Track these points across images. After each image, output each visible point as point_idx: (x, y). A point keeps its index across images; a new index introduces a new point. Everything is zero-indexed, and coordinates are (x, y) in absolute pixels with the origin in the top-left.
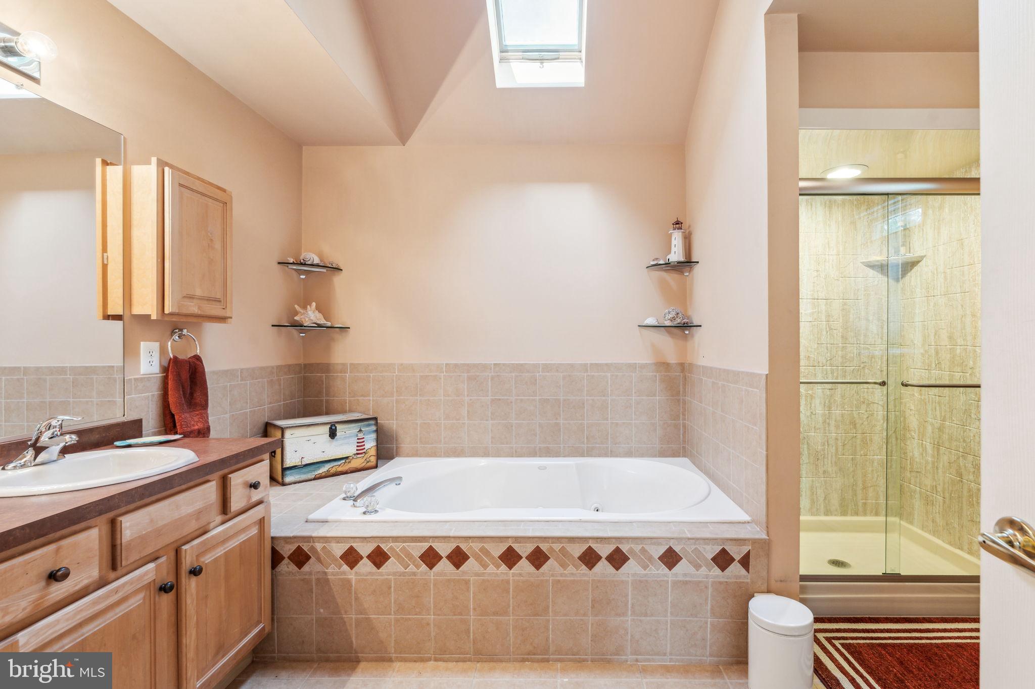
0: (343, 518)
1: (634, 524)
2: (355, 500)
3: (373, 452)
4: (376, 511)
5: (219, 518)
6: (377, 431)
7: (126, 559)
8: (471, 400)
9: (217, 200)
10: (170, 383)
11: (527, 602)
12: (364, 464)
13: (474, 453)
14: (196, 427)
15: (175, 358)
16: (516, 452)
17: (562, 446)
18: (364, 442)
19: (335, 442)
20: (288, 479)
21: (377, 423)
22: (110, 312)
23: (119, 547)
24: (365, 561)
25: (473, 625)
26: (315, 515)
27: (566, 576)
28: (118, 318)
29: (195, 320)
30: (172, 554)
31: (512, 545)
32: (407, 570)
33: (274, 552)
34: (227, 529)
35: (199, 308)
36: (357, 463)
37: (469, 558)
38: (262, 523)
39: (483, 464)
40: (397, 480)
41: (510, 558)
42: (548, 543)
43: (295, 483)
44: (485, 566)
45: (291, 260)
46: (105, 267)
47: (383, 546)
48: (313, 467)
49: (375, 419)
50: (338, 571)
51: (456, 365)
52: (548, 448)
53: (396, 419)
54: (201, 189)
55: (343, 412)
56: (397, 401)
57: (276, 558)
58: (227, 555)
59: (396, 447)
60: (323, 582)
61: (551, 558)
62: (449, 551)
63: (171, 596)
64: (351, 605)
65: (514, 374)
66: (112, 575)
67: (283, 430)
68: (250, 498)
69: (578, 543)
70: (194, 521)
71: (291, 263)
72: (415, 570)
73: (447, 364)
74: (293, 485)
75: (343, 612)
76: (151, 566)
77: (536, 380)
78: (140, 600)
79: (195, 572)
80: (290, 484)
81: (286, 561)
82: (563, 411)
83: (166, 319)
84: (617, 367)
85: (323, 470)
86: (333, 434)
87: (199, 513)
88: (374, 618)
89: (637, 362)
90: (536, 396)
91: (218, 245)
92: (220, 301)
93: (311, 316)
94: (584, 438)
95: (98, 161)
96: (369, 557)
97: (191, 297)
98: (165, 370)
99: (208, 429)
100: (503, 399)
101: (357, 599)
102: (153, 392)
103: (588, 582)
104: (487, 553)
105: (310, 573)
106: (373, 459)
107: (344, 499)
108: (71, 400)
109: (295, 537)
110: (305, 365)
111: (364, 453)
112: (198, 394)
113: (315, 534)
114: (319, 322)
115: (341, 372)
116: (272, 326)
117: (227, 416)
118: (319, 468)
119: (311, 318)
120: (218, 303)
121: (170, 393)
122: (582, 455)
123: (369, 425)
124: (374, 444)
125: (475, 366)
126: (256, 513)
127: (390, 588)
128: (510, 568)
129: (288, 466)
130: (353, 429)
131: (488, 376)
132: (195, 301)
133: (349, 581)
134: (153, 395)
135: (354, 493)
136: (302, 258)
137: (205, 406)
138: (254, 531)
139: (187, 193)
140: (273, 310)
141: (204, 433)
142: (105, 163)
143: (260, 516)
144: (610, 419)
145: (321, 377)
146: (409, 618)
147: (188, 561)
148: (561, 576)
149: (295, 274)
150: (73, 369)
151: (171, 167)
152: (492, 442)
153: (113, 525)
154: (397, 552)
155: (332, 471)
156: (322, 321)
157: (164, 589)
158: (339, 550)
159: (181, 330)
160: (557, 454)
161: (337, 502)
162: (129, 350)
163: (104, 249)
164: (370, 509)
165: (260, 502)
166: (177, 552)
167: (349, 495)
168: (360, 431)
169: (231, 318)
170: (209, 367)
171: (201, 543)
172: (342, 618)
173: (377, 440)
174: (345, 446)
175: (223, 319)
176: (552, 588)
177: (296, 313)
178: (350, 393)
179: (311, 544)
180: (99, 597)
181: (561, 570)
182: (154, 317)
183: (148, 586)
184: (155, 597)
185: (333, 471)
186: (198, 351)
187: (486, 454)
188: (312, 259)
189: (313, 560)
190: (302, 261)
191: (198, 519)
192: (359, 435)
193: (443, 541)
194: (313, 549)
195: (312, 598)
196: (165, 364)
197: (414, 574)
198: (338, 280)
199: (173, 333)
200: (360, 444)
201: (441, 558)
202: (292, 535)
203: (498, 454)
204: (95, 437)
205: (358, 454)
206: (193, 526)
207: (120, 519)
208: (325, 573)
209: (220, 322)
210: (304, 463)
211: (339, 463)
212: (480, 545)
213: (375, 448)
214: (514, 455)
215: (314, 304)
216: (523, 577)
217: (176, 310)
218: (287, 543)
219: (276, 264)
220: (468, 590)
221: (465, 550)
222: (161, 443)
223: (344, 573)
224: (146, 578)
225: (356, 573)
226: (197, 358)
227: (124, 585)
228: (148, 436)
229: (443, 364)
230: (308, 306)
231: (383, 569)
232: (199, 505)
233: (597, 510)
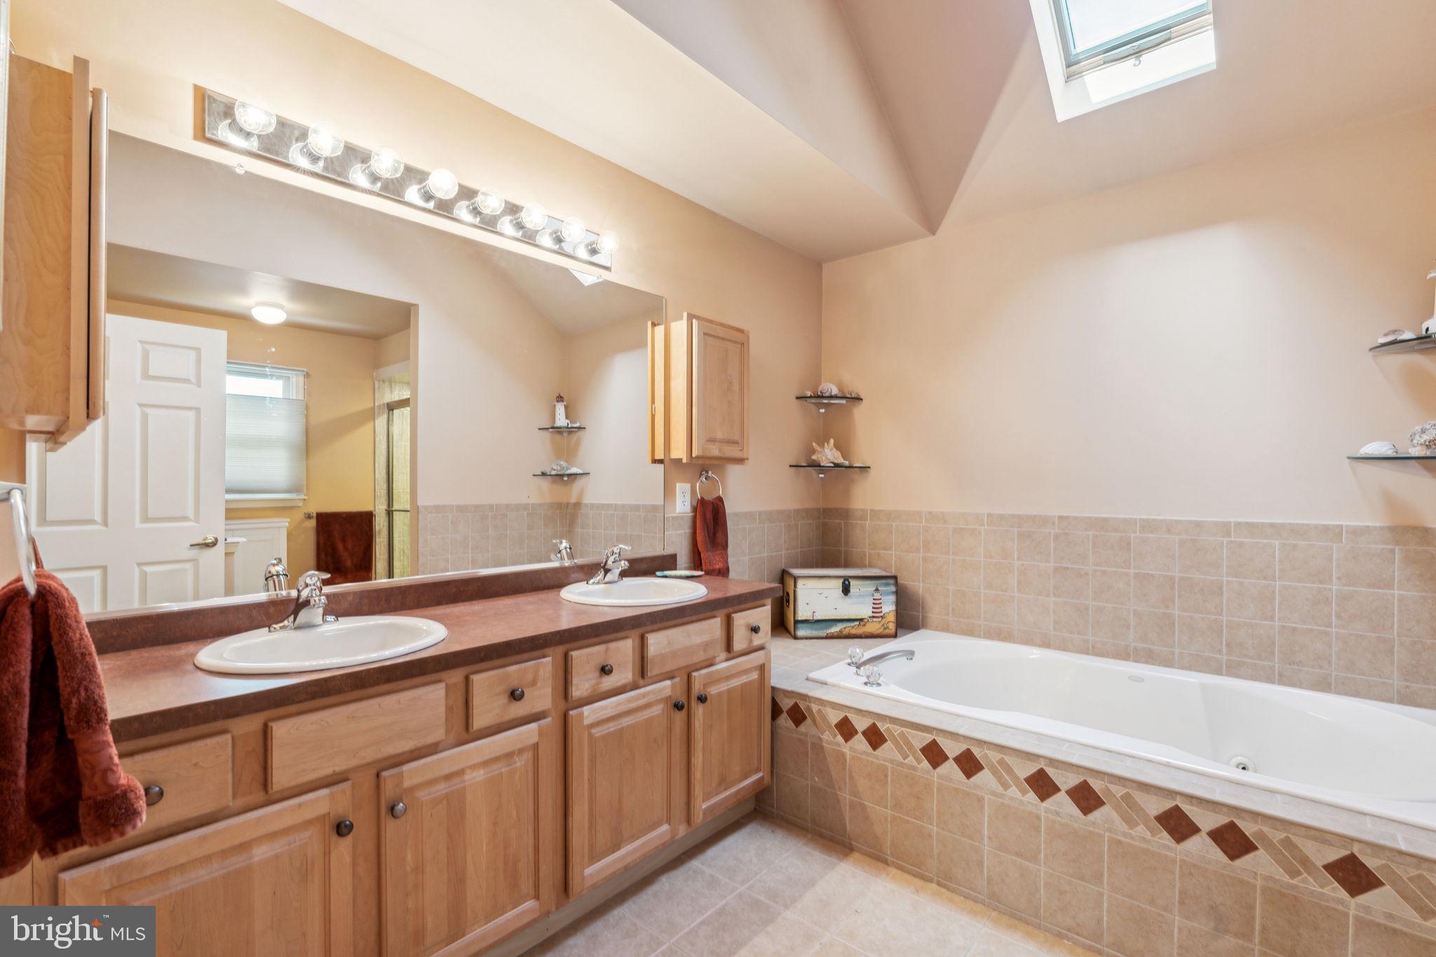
0: (842, 683)
1: (1278, 796)
2: (858, 667)
3: (892, 617)
4: (879, 685)
5: (723, 655)
6: (897, 593)
7: (653, 671)
8: (1023, 565)
9: (735, 342)
10: (698, 521)
11: (1067, 855)
12: (881, 630)
13: (1027, 641)
14: (717, 567)
15: (702, 498)
16: (1093, 647)
17: (1177, 651)
18: (881, 603)
19: (848, 600)
20: (800, 633)
21: (897, 582)
22: (657, 457)
23: (646, 660)
24: (860, 737)
25: (988, 859)
26: (815, 675)
27: (1132, 838)
28: (661, 461)
29: (716, 462)
30: (685, 677)
31: (1045, 768)
32: (906, 761)
33: (774, 703)
34: (730, 666)
35: (720, 450)
36: (873, 627)
37: (983, 768)
38: (762, 668)
39: (1034, 656)
40: (910, 654)
41: (1042, 784)
42: (1103, 780)
43: (806, 638)
44: (1006, 786)
45: (809, 394)
46: (653, 416)
47: (879, 725)
48: (824, 624)
49: (895, 578)
50: (832, 740)
51: (1002, 517)
52: (1150, 650)
53: (923, 581)
54: (721, 334)
55: (862, 566)
56: (925, 560)
57: (776, 711)
58: (729, 691)
59: (922, 616)
60: (818, 747)
61: (1107, 804)
62: (957, 752)
63: (683, 714)
64: (845, 783)
65: (1091, 533)
66: (641, 682)
67: (795, 579)
68: (751, 641)
69: (1156, 794)
70: (702, 652)
71: (809, 397)
72: (915, 764)
73: (989, 515)
74: (804, 641)
75: (837, 788)
76: (668, 683)
77: (1129, 544)
78: (659, 710)
79: (702, 699)
80: (802, 638)
81: (784, 715)
82: (1179, 596)
83: (694, 462)
84: (1298, 531)
85: (835, 629)
86: (846, 590)
87: (706, 646)
88: (870, 807)
89: (1344, 523)
90: (1129, 568)
91: (736, 387)
92: (738, 443)
93: (829, 455)
94: (1221, 644)
95: (649, 323)
96: (864, 733)
97: (712, 440)
98: (695, 509)
99: (728, 569)
100: (1072, 568)
101: (851, 778)
102: (686, 530)
103: (1174, 861)
104: (1009, 770)
105: (806, 735)
106: (892, 627)
107: (849, 664)
108: (643, 534)
109: (792, 692)
110: (824, 510)
111: (882, 617)
112: (719, 535)
113: (811, 694)
114: (836, 461)
115: (860, 520)
116: (790, 466)
117: (746, 558)
118: (831, 627)
119: (829, 457)
120: (736, 445)
121: (698, 532)
122: (1218, 672)
123: (887, 585)
124: (893, 608)
125: (1033, 518)
126: (756, 658)
127: (886, 776)
128: (1043, 798)
129: (800, 619)
130: (869, 587)
131: (1050, 533)
132: (716, 444)
133: (843, 755)
134: (685, 533)
135: (860, 659)
136: (820, 389)
137: (725, 546)
138: (755, 676)
139: (710, 340)
140: (791, 450)
141: (724, 572)
142: (654, 325)
143: (761, 662)
144: (1279, 619)
145: (840, 524)
146: (908, 821)
147: (697, 688)
148: (1125, 836)
149: (813, 408)
150: (645, 506)
151: (698, 318)
152: (1055, 629)
153: (643, 639)
154: (895, 736)
155: (844, 633)
156: (840, 460)
157: (678, 707)
158: (834, 717)
159: (707, 472)
160: (1167, 662)
161: (842, 666)
162: (668, 491)
163: (653, 402)
164: (871, 680)
165: (761, 648)
166: (689, 676)
167: (854, 660)
168: (877, 590)
169: (748, 459)
170: (730, 508)
171: (708, 673)
172: (836, 794)
173: (898, 603)
174: (859, 605)
175: (740, 461)
176: (1108, 849)
177: (814, 452)
178: (869, 545)
179: (807, 703)
180: (632, 697)
181: (1124, 828)
182: (684, 461)
183: (667, 699)
184: (670, 712)
185: (846, 632)
186: (721, 492)
187: (1046, 644)
188: (829, 390)
189: (809, 721)
190: (819, 393)
191: (705, 650)
192: (876, 594)
193: (950, 737)
194: (809, 709)
195: (807, 762)
196: (695, 504)
197: (914, 768)
198: (859, 412)
199: (701, 475)
200: (877, 606)
201: (946, 758)
202: (790, 689)
203: (1063, 647)
204: (644, 566)
205: (874, 617)
206: (700, 657)
207: (647, 635)
208: (820, 738)
209: (738, 464)
210: (815, 618)
211: (853, 624)
212: (1000, 756)
213: (895, 613)
214: (1090, 651)
215: (832, 441)
216: (1061, 817)
217: (701, 454)
218: (786, 696)
219: (795, 398)
220: (982, 809)
221: (977, 757)
222: (687, 578)
223: (838, 744)
224: (664, 692)
225: (850, 748)
226: (720, 499)
227: (649, 693)
228: (681, 569)
229: (984, 514)
230: (826, 444)
231: (879, 752)
232: (706, 638)
233: (1244, 768)
